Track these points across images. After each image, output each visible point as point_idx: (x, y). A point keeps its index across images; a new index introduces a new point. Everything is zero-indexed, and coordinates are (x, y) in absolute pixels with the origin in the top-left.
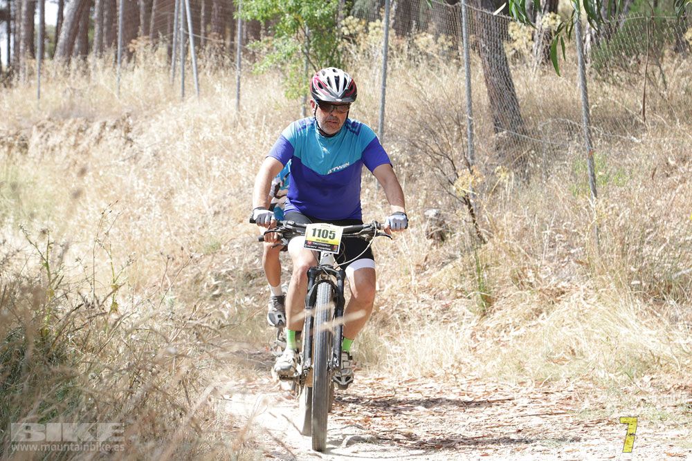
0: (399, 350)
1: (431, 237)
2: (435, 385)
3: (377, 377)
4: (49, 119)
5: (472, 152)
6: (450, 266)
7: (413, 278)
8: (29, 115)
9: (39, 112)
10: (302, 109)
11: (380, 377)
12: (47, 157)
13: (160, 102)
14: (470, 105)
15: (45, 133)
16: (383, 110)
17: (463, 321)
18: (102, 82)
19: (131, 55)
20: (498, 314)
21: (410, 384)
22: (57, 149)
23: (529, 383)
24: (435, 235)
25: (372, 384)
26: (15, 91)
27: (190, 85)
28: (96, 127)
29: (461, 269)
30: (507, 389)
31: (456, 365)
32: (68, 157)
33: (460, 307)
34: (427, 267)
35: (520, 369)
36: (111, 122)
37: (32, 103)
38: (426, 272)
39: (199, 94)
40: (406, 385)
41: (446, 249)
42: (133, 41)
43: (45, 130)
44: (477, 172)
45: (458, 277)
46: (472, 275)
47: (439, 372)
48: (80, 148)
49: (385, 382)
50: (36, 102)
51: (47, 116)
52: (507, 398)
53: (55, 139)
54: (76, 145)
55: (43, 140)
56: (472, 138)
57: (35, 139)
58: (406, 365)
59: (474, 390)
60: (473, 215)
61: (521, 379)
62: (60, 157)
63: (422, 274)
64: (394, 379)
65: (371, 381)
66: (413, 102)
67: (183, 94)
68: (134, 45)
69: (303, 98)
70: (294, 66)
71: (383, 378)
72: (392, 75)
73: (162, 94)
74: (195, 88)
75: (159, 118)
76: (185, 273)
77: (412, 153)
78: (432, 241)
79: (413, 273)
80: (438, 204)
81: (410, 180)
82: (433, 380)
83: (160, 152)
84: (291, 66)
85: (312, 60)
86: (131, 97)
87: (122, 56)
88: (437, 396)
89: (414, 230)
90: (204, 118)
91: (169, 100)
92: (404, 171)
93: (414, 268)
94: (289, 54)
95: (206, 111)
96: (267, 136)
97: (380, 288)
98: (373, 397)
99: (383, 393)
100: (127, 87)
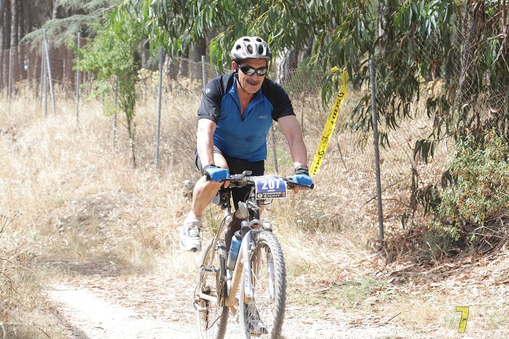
0: (165, 261)
1: (186, 196)
2: (183, 282)
3: (151, 277)
7: (175, 219)
10: (114, 122)
13: (32, 118)
16: (159, 122)
19: (17, 91)
21: (169, 282)
24: (189, 195)
25: (147, 282)
27: (50, 108)
34: (184, 213)
36: (5, 130)
38: (183, 216)
39: (55, 113)
40: (167, 283)
42: (18, 83)
47: (186, 275)
49: (155, 281)
58: (168, 271)
64: (161, 279)
65: (147, 281)
66: (177, 118)
67: (46, 113)
68: (18, 85)
69: (114, 115)
70: (108, 97)
71: (154, 279)
72: (166, 102)
73: (34, 113)
74: (53, 110)
75: (32, 127)
76: (43, 218)
77: (176, 148)
78: (187, 198)
79: (174, 217)
80: (191, 176)
81: (175, 163)
82: (182, 279)
83: (32, 148)
84: (107, 97)
85: (119, 94)
86: (16, 115)
87: (11, 92)
88: (183, 289)
89: (176, 191)
90: (57, 127)
91: (38, 117)
92: (171, 158)
93: (175, 214)
94: (105, 91)
95: (59, 123)
96: (94, 138)
97: (156, 225)
98: (146, 290)
99: (152, 288)
100: (14, 109)
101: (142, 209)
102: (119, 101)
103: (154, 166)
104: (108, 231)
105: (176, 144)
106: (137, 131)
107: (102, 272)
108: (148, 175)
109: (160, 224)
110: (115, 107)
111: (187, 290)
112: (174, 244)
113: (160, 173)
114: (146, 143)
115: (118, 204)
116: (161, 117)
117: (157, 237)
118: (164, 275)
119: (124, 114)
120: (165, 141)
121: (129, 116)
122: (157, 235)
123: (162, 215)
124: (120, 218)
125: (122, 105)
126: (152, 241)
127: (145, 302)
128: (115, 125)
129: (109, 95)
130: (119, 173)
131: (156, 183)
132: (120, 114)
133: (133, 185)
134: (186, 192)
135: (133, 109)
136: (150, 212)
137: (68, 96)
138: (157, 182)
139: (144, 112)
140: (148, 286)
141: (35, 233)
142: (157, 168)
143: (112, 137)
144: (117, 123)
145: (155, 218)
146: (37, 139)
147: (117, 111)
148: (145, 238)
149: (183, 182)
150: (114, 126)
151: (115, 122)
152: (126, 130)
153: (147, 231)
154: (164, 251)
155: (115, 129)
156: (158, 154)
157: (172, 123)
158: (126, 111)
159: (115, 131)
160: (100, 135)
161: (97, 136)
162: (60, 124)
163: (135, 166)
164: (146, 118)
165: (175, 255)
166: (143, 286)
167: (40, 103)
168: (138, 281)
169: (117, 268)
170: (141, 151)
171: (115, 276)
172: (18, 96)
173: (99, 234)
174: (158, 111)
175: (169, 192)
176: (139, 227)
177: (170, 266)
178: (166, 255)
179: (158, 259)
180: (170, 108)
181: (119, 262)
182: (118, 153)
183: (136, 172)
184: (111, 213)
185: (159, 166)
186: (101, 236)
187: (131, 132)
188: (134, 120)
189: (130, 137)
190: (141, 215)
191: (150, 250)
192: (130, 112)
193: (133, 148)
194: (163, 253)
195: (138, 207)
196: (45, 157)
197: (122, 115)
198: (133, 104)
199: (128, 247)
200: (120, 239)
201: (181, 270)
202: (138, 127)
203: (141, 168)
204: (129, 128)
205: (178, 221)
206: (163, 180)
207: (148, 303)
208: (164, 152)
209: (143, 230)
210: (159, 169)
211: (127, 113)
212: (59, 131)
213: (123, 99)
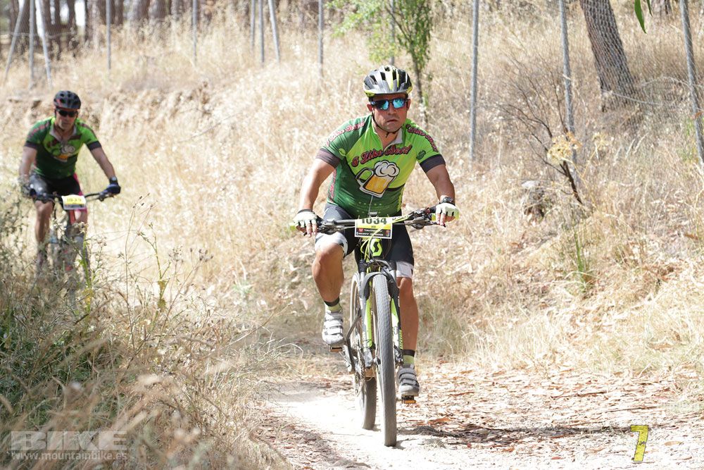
0: (489, 338)
1: (530, 212)
2: (524, 378)
3: (464, 370)
4: (122, 91)
5: (571, 116)
6: (547, 245)
7: (508, 257)
8: (99, 87)
9: (111, 84)
11: (468, 369)
12: (120, 133)
13: (238, 69)
15: (117, 106)
16: (476, 71)
17: (562, 305)
18: (178, 48)
19: (209, 17)
20: (600, 295)
21: (497, 377)
22: (130, 124)
23: (626, 373)
24: (534, 209)
25: (455, 378)
26: (84, 61)
27: (270, 48)
28: (171, 98)
29: (560, 248)
30: (601, 380)
31: (550, 354)
32: (142, 132)
33: (558, 290)
34: (525, 245)
35: (618, 357)
36: (187, 93)
37: (103, 74)
38: (523, 251)
39: (280, 59)
41: (545, 225)
42: (209, 3)
43: (116, 103)
44: (573, 139)
45: (557, 257)
46: (571, 254)
47: (530, 364)
48: (154, 123)
49: (470, 376)
50: (107, 72)
51: (119, 88)
52: (601, 390)
53: (128, 113)
54: (150, 120)
55: (115, 115)
56: (570, 101)
57: (107, 113)
58: (496, 356)
59: (566, 383)
60: (574, 186)
61: (617, 370)
62: (133, 134)
63: (519, 253)
64: (483, 371)
65: (456, 375)
67: (263, 60)
68: (210, 6)
69: (390, 59)
71: (470, 372)
73: (241, 60)
74: (276, 52)
75: (237, 86)
76: (261, 259)
77: (508, 119)
78: (531, 216)
79: (507, 253)
80: (538, 174)
81: (508, 148)
82: (523, 372)
83: (238, 126)
84: (375, 25)
85: (398, 19)
86: (207, 64)
87: (199, 19)
88: (524, 391)
89: (510, 203)
90: (285, 86)
91: (248, 66)
92: (499, 138)
93: (508, 247)
94: (371, 13)
95: (288, 78)
97: (473, 270)
98: (453, 393)
99: (465, 389)
100: (204, 53)
101: (445, 239)
102: (400, 32)
103: (467, 155)
105: (508, 112)
106: (434, 89)
109: (481, 268)
110: (392, 45)
111: (531, 392)
113: (479, 169)
114: (451, 111)
116: (479, 61)
117: (474, 292)
118: (488, 365)
119: (409, 57)
121: (419, 61)
122: (475, 288)
123: (483, 251)
125: (403, 41)
126: (465, 299)
129: (380, 22)
131: (471, 187)
132: (401, 58)
134: (529, 204)
135: (425, 46)
136: (460, 243)
137: (306, 25)
138: (474, 186)
139: (448, 51)
140: (457, 385)
141: (246, 287)
142: (474, 158)
145: (471, 255)
146: (247, 110)
147: (396, 52)
149: (523, 186)
153: (455, 280)
156: (474, 133)
157: (501, 71)
158: (412, 51)
162: (290, 79)
164: (451, 64)
166: (448, 386)
167: (251, 39)
168: (439, 376)
172: (211, 28)
174: (473, 50)
175: (498, 205)
176: (441, 273)
180: (497, 42)
185: (477, 156)
187: (423, 92)
188: (428, 68)
189: (421, 101)
190: (443, 251)
192: (419, 53)
193: (426, 121)
194: (485, 323)
195: (437, 235)
196: (263, 144)
197: (405, 58)
198: (425, 38)
201: (520, 355)
202: (435, 81)
204: (419, 84)
205: (514, 262)
206: (485, 182)
208: (488, 128)
209: (448, 278)
210: (477, 160)
211: (413, 54)
212: (287, 93)
213: (406, 27)
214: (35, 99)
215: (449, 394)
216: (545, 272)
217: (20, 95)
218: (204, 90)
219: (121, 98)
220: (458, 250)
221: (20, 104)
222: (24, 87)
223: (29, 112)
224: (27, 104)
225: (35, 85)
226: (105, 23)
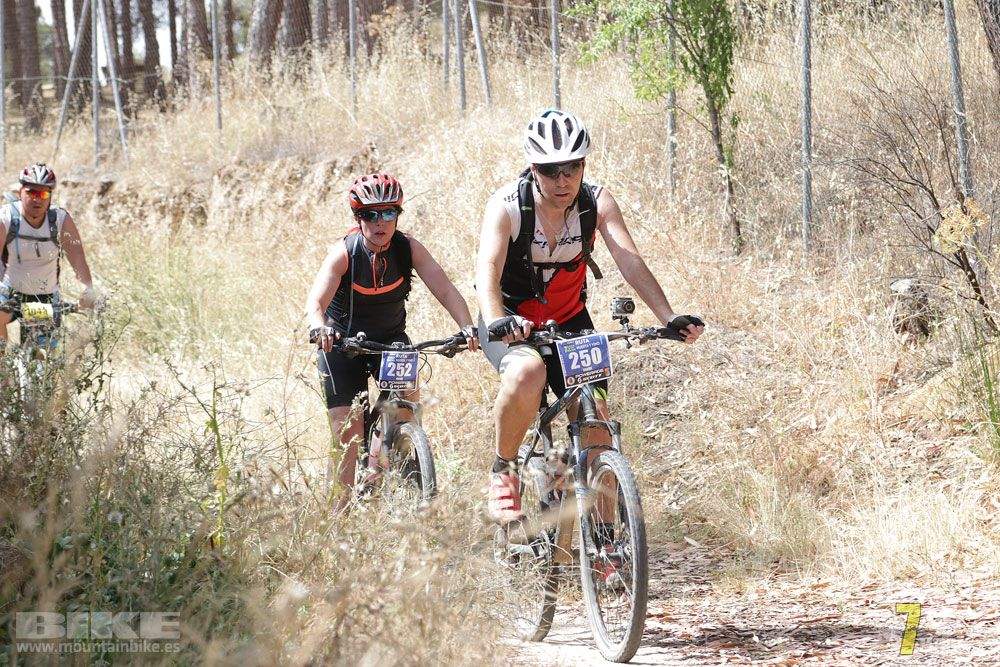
0: (853, 531)
1: (905, 328)
3: (816, 583)
4: (240, 163)
5: (968, 174)
6: (938, 379)
7: (874, 402)
8: (205, 158)
9: (223, 151)
10: (668, 116)
11: (821, 582)
12: (240, 228)
13: (425, 121)
14: (959, 91)
15: (234, 187)
16: (809, 110)
17: (966, 475)
18: (326, 92)
19: (372, 41)
21: (872, 592)
22: (256, 213)
24: (911, 324)
25: (804, 596)
26: (179, 117)
27: (475, 87)
28: (319, 171)
29: (958, 384)
31: (954, 554)
32: (274, 226)
33: (959, 451)
34: (900, 381)
36: (344, 161)
37: (208, 135)
38: (898, 391)
39: (490, 102)
40: (865, 596)
41: (932, 349)
42: (375, 17)
43: (233, 182)
44: (975, 210)
45: (954, 399)
46: (978, 393)
47: (923, 569)
48: (295, 210)
49: (828, 592)
50: (217, 134)
51: (235, 158)
53: (252, 197)
54: (287, 206)
55: (231, 200)
56: (965, 149)
57: (218, 198)
58: (866, 560)
60: (975, 285)
62: (261, 228)
63: (891, 395)
64: (846, 584)
65: (804, 591)
66: (860, 91)
67: (464, 105)
68: (377, 24)
69: (668, 96)
70: (648, 42)
71: (825, 585)
72: (823, 46)
73: (428, 106)
74: (485, 92)
75: (425, 148)
76: (476, 418)
77: (862, 182)
78: (906, 336)
79: (873, 396)
80: (915, 269)
81: (864, 228)
82: (910, 583)
83: (428, 209)
84: (644, 42)
85: (680, 30)
86: (376, 115)
87: (357, 45)
89: (871, 317)
90: (500, 143)
91: (442, 115)
92: (851, 214)
93: (875, 386)
94: (638, 23)
95: (505, 131)
96: (611, 167)
97: (818, 424)
98: (804, 619)
99: (822, 613)
100: (368, 98)
101: (771, 375)
102: (682, 51)
103: (798, 242)
104: (671, 447)
105: (864, 169)
106: (741, 139)
107: (664, 572)
108: (784, 272)
109: (831, 420)
110: (671, 72)
112: (878, 479)
113: (819, 264)
114: (771, 174)
115: (697, 364)
116: (813, 94)
117: (821, 459)
118: (854, 574)
119: (701, 91)
120: (831, 165)
121: (715, 98)
122: (823, 455)
123: (833, 392)
124: (705, 407)
125: (691, 65)
126: (808, 472)
127: (806, 656)
128: (674, 126)
129: (650, 36)
130: (694, 272)
131: (808, 293)
132: (686, 92)
133: (740, 303)
134: (905, 315)
135: (725, 72)
136: (796, 382)
137: (526, 49)
138: (811, 293)
139: (759, 81)
140: (807, 606)
141: (454, 464)
142: (810, 247)
143: (667, 160)
144: (678, 120)
145: (813, 402)
146: (442, 184)
147: (678, 83)
148: (786, 463)
149: (893, 287)
150: (669, 131)
151: (673, 116)
152: (708, 137)
153: (791, 442)
154: (847, 501)
155: (674, 140)
156: (809, 208)
157: (848, 108)
158: (704, 80)
159: (674, 146)
160: (629, 161)
161: (620, 163)
162: (508, 133)
163: (741, 247)
164: (766, 99)
165: (884, 510)
166: (795, 609)
167: (442, 72)
168: (776, 593)
169: (707, 557)
170: (756, 201)
171: (704, 583)
172: (374, 59)
173: (645, 459)
174: (801, 77)
175: (852, 319)
176: (766, 428)
177: (869, 545)
178: (854, 513)
179: (831, 523)
180: (837, 62)
181: (712, 538)
182: (686, 210)
183: (747, 266)
184: (678, 394)
185: (815, 245)
186: (652, 464)
187: (724, 146)
188: (730, 108)
189: (722, 160)
190: (769, 395)
191: (803, 498)
192: (716, 84)
193: (731, 191)
194: (846, 507)
196: (470, 236)
197: (693, 93)
198: (725, 60)
199: (738, 493)
200: (710, 470)
201: (905, 556)
202: (744, 128)
203: (758, 253)
204: (717, 134)
205: (884, 408)
206: (830, 284)
207: (816, 658)
208: (830, 196)
209: (780, 439)
210: (814, 250)
211: (706, 86)
212: (505, 155)
213: (694, 43)
214: (104, 179)
215: (797, 620)
216: (936, 424)
217: (79, 174)
218: (371, 156)
219: (239, 172)
220: (791, 394)
221: (79, 188)
222: (86, 162)
223: (95, 201)
224: (91, 189)
225: (103, 159)
226: (210, 57)
